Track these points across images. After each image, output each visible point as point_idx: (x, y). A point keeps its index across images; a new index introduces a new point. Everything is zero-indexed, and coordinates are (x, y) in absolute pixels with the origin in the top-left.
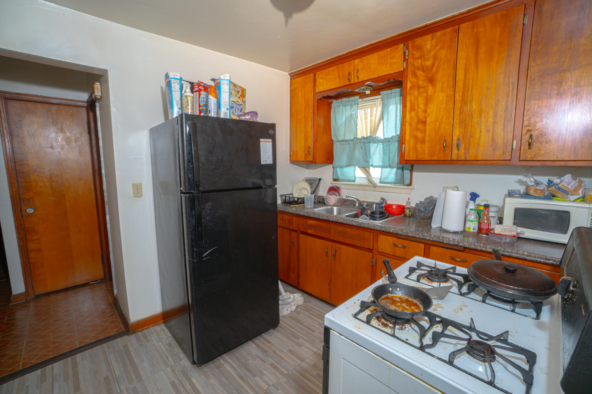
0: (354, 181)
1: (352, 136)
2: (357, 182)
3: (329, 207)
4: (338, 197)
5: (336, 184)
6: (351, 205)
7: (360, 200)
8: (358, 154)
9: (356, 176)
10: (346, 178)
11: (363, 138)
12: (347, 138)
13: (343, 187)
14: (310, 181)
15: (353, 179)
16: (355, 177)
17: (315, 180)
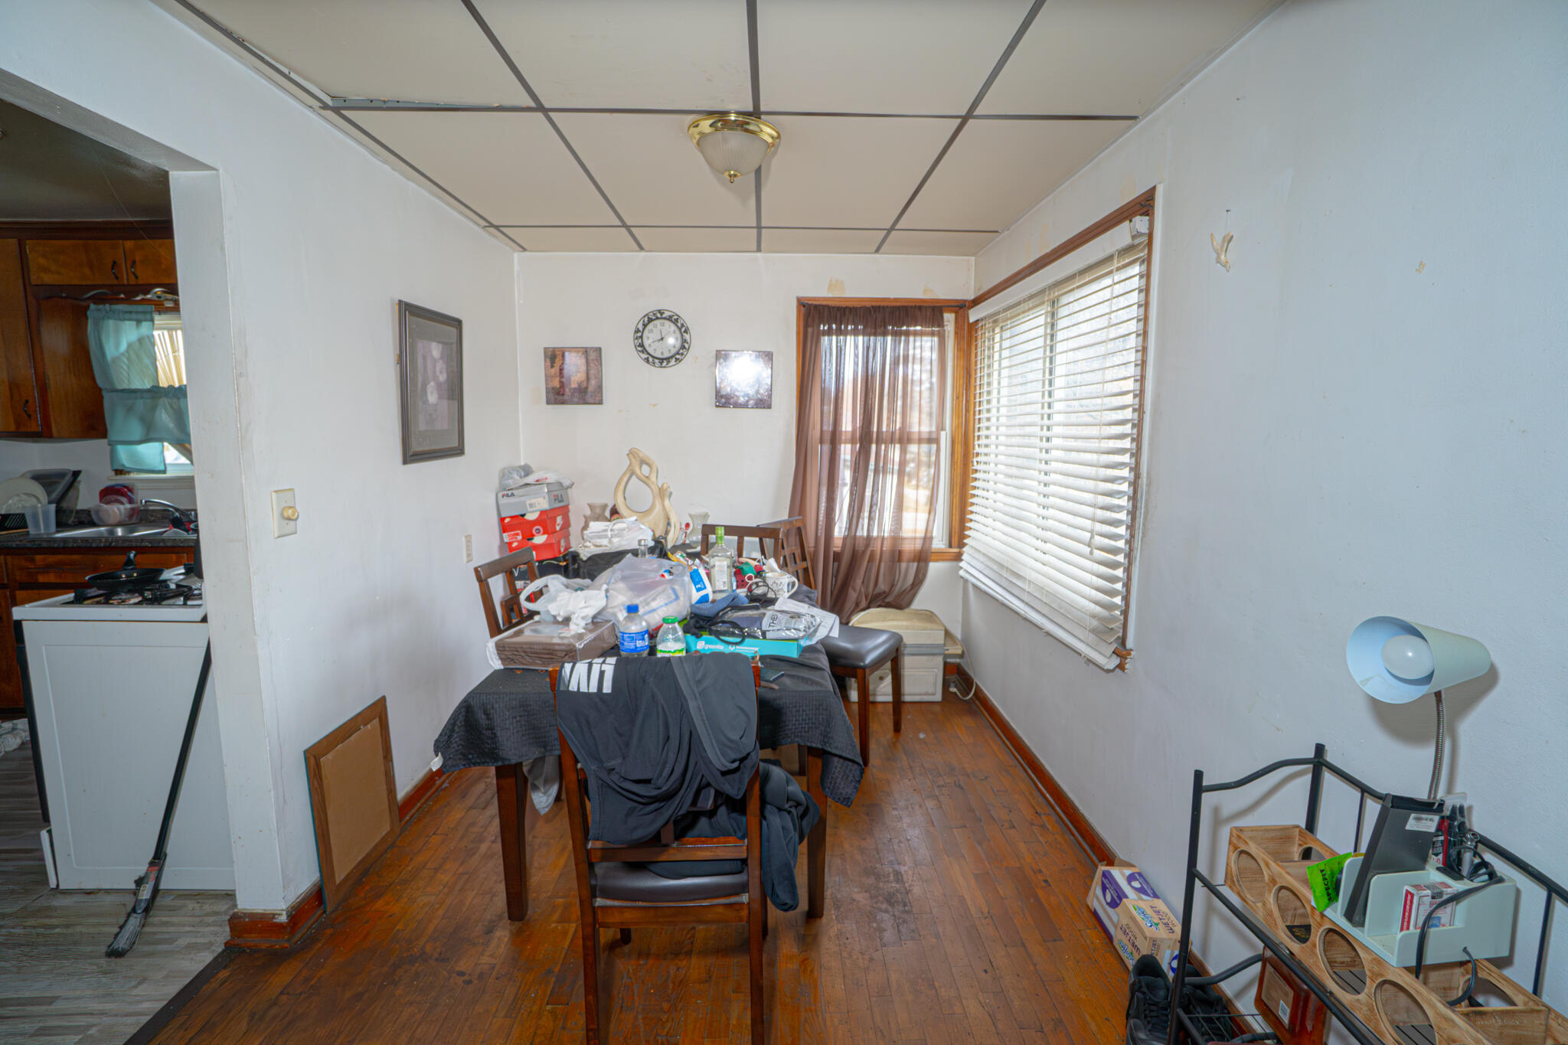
0: (164, 472)
1: (146, 382)
2: (170, 473)
3: (102, 529)
4: (128, 506)
5: (121, 480)
6: (164, 520)
7: (181, 507)
8: (164, 417)
9: (167, 462)
10: (146, 468)
11: (171, 387)
12: (137, 384)
13: (139, 485)
14: (46, 479)
15: (162, 468)
16: (165, 464)
17: (61, 475)
